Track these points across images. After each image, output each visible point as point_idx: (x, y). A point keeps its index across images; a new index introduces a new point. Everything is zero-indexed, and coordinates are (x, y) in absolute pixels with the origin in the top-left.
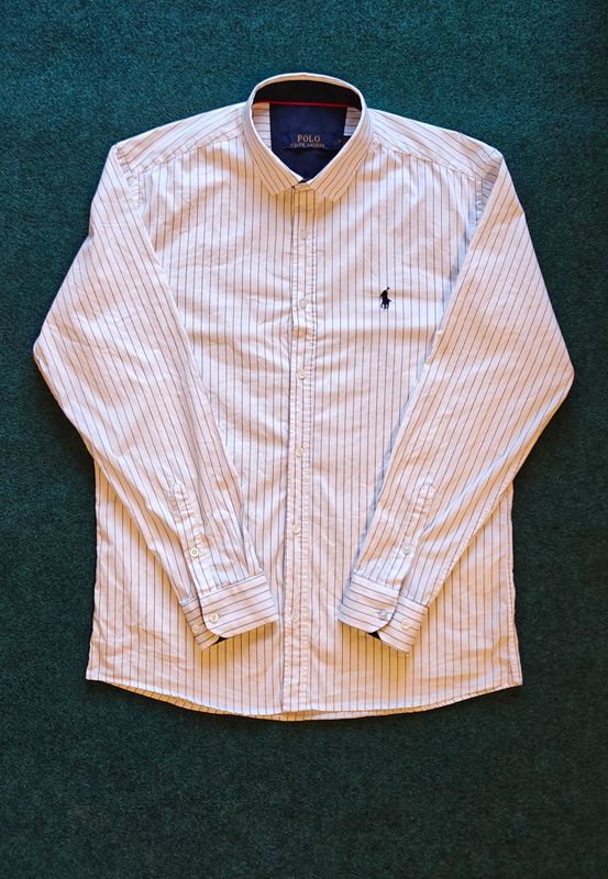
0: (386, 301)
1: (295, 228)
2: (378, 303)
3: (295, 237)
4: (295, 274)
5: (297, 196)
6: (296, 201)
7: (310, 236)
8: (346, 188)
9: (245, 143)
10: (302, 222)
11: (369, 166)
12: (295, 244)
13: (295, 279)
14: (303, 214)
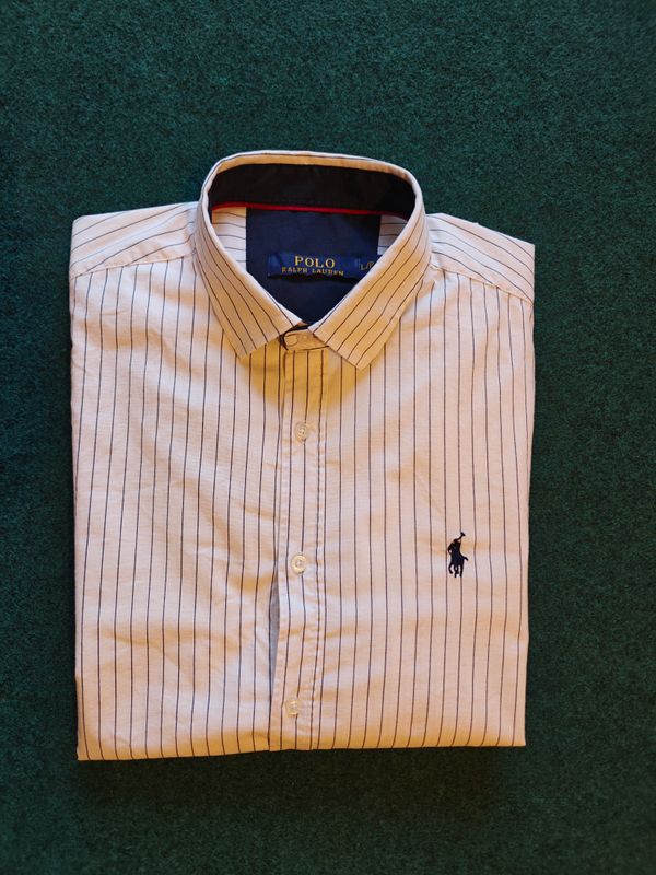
0: (457, 560)
1: (286, 420)
2: (442, 561)
3: (286, 436)
4: (285, 506)
5: (289, 360)
6: (289, 368)
7: (313, 436)
8: (379, 345)
9: (198, 267)
10: (299, 409)
11: (423, 306)
12: (286, 449)
13: (284, 516)
14: (300, 395)
